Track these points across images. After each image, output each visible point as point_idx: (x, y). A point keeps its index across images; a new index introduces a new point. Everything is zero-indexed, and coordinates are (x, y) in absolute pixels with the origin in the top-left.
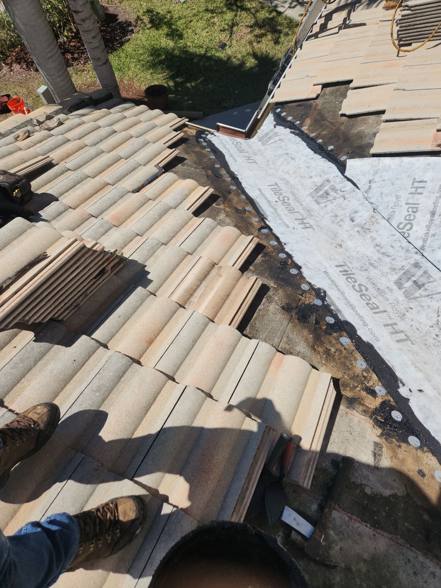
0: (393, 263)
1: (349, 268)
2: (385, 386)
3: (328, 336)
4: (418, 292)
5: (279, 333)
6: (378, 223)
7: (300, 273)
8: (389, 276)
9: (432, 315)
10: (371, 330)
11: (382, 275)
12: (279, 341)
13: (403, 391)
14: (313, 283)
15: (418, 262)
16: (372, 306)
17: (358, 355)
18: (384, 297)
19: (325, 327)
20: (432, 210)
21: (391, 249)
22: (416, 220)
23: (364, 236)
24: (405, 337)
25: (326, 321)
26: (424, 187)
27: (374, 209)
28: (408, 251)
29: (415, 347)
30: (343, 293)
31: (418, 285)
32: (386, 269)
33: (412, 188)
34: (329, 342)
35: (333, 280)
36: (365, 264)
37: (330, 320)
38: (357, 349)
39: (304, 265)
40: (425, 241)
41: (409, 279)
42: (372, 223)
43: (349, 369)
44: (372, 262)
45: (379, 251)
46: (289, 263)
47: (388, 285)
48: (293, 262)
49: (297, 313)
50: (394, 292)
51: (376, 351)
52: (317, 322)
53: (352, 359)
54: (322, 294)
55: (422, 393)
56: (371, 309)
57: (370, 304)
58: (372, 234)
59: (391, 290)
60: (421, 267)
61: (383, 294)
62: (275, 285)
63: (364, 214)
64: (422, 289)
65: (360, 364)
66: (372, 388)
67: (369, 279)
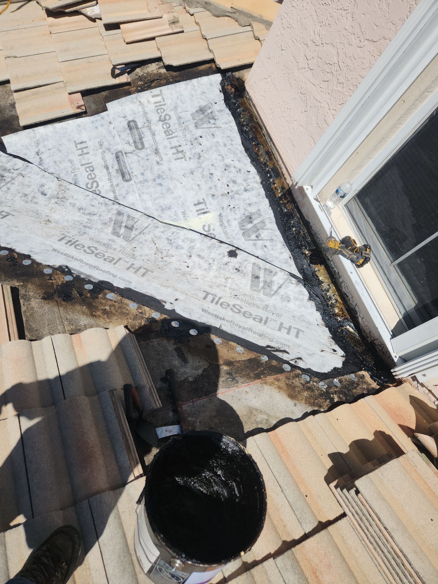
0: (101, 219)
1: (70, 238)
2: (157, 310)
3: (96, 300)
4: (133, 233)
5: (57, 320)
6: (68, 190)
7: (34, 261)
8: (105, 230)
9: (151, 246)
10: (121, 278)
11: (99, 232)
12: (62, 326)
13: (168, 307)
14: (51, 264)
15: (119, 210)
16: (109, 259)
17: (126, 301)
18: (112, 249)
19: (89, 294)
20: (104, 165)
21: (93, 208)
22: (97, 177)
23: (64, 205)
24: (145, 271)
25: (87, 289)
26: (87, 147)
27: (58, 178)
28: (106, 204)
29: (155, 274)
30: (81, 261)
31: (130, 228)
32: (100, 226)
33: (77, 150)
34: (100, 304)
35: (66, 254)
36: (80, 229)
37: (89, 287)
38: (123, 297)
39: (31, 252)
40: (114, 192)
41: (120, 226)
42: (64, 192)
43: (128, 314)
44: (85, 224)
45: (84, 213)
46: (16, 257)
47: (109, 238)
48: (18, 254)
49: (59, 297)
50: (116, 241)
51: (134, 291)
52: (81, 294)
53: (125, 306)
54: (66, 270)
55: (178, 300)
56: (110, 262)
57: (106, 258)
58: (69, 201)
59: (114, 241)
60: (124, 213)
61: (110, 247)
62: (19, 283)
63: (52, 186)
64: (134, 230)
65: (132, 306)
66: (150, 317)
67: (91, 239)
